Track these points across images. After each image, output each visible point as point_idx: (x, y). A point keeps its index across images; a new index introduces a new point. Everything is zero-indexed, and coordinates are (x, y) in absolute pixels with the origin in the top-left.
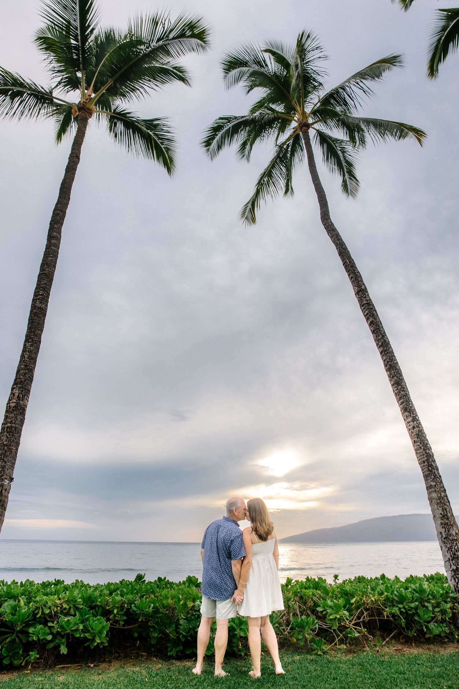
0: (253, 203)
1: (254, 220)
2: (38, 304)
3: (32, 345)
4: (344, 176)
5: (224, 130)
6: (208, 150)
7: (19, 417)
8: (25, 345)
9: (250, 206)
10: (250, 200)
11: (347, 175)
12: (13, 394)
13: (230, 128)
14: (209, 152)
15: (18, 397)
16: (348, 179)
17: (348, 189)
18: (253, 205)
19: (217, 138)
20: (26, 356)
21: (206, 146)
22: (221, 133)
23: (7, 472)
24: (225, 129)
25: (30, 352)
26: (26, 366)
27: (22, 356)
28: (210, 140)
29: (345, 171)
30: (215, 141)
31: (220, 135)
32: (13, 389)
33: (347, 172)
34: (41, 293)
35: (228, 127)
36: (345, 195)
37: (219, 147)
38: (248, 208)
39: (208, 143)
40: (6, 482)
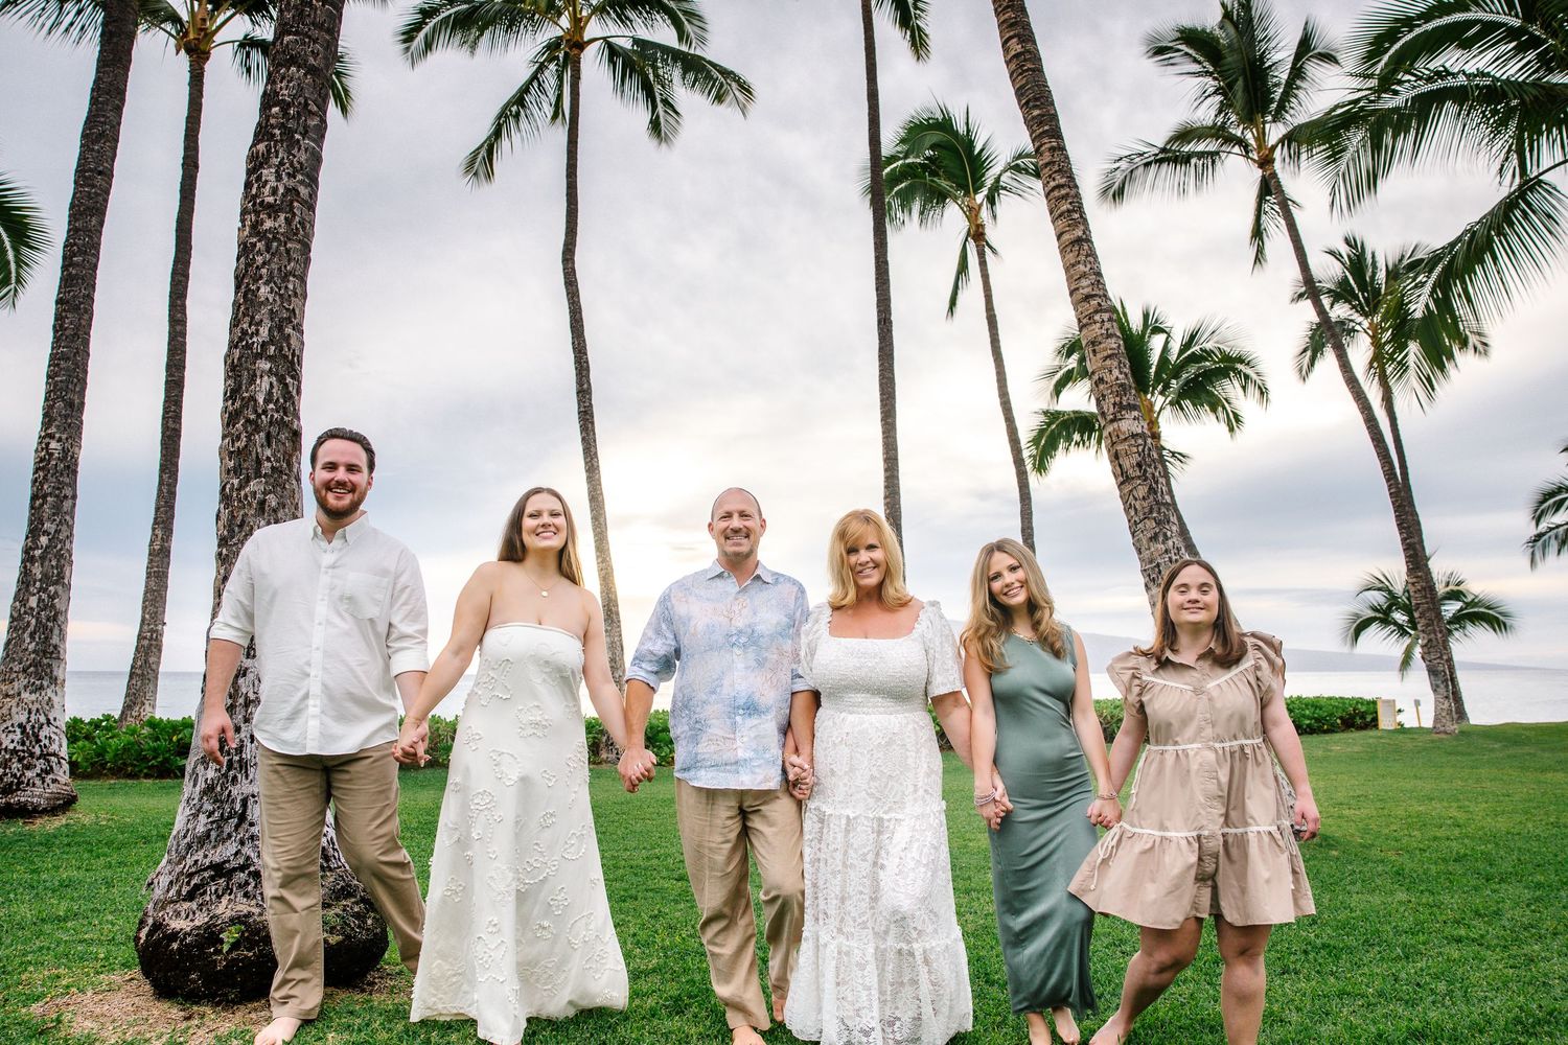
0: (489, 149)
1: (489, 175)
2: (171, 424)
3: (170, 478)
4: (654, 107)
5: (440, 18)
6: (408, 49)
7: (166, 560)
8: (161, 477)
9: (483, 152)
10: (485, 142)
11: (660, 107)
12: (154, 534)
13: (451, 15)
14: (410, 53)
15: (162, 538)
16: (662, 114)
17: (660, 131)
18: (490, 152)
19: (426, 29)
20: (165, 491)
21: (405, 41)
22: (434, 21)
23: (160, 617)
24: (443, 15)
25: (169, 485)
26: (166, 502)
27: (160, 490)
28: (412, 30)
29: (658, 100)
30: (422, 35)
31: (431, 25)
32: (154, 529)
33: (662, 101)
34: (173, 408)
35: (447, 13)
36: (655, 142)
37: (428, 46)
38: (480, 156)
39: (409, 35)
40: (160, 627)
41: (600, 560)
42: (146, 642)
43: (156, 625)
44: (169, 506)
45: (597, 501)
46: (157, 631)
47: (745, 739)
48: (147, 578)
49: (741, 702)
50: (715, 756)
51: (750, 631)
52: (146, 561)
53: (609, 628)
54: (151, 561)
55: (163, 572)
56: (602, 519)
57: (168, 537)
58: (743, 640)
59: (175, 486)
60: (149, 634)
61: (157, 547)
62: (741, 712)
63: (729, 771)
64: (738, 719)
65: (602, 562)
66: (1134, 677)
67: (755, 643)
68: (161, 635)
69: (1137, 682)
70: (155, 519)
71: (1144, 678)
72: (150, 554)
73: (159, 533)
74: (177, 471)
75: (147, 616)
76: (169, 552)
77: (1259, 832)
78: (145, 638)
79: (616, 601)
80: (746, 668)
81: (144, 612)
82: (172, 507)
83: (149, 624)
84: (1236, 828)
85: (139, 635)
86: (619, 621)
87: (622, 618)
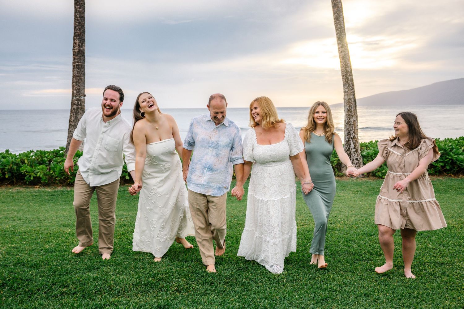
3: (80, 8)
7: (82, 58)
8: (75, 8)
12: (75, 43)
15: (79, 45)
20: (78, 16)
23: (82, 92)
25: (80, 12)
26: (79, 23)
27: (75, 16)
32: (74, 40)
40: (82, 98)
41: (340, 46)
42: (75, 107)
43: (80, 97)
44: (81, 25)
45: (338, 7)
46: (81, 100)
47: (206, 178)
48: (73, 69)
49: (207, 166)
50: (195, 181)
51: (216, 143)
52: (72, 59)
53: (347, 90)
54: (74, 59)
55: (81, 65)
56: (341, 19)
57: (82, 44)
58: (213, 146)
59: (84, 13)
60: (76, 102)
61: (77, 51)
62: (207, 169)
63: (198, 187)
64: (205, 171)
65: (342, 47)
66: (385, 148)
67: (217, 148)
68: (84, 102)
69: (386, 149)
70: (75, 33)
71: (389, 148)
72: (74, 55)
73: (77, 42)
74: (84, 4)
75: (75, 92)
76: (84, 53)
77: (426, 202)
78: (74, 104)
79: (351, 72)
80: (212, 155)
81: (73, 89)
82: (83, 26)
83: (76, 96)
84: (416, 200)
85: (72, 103)
86: (353, 85)
87: (355, 84)
